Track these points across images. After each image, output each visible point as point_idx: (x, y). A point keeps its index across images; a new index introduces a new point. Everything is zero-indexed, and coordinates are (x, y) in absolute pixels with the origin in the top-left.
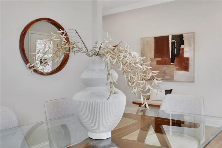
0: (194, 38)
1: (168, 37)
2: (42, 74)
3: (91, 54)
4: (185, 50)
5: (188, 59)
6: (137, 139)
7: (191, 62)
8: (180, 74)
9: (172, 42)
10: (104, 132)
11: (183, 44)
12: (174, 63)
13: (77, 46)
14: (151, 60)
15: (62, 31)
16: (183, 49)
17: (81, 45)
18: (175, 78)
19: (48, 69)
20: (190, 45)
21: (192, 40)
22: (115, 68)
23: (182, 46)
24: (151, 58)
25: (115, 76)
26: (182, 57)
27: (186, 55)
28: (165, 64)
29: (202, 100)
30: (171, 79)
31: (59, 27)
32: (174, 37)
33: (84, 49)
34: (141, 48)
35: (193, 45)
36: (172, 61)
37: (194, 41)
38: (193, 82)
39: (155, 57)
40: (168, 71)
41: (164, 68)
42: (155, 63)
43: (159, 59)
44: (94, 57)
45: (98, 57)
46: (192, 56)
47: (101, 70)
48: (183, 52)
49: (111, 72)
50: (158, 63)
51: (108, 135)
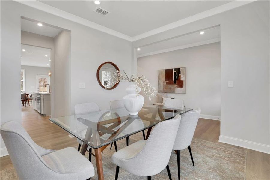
0: (186, 70)
1: (172, 69)
2: (104, 87)
3: (130, 81)
4: (181, 76)
5: (182, 81)
6: (152, 118)
7: (184, 83)
8: (178, 90)
9: (174, 72)
10: (135, 112)
11: (180, 73)
12: (175, 83)
13: (124, 77)
14: (163, 82)
15: (118, 71)
16: (180, 76)
17: (126, 77)
18: (176, 92)
19: (109, 86)
20: (183, 74)
21: (185, 71)
22: (139, 86)
23: (180, 75)
24: (163, 81)
25: (140, 89)
26: (180, 80)
27: (182, 79)
28: (171, 84)
29: (183, 101)
30: (174, 92)
31: (117, 69)
32: (175, 69)
33: (127, 79)
34: (158, 75)
35: (185, 74)
36: (175, 82)
37: (186, 72)
38: (185, 93)
39: (166, 80)
40: (172, 88)
41: (170, 86)
42: (166, 83)
43: (168, 81)
44: (131, 82)
45: (133, 82)
46: (185, 80)
47: (134, 87)
48: (180, 78)
49: (137, 88)
50: (167, 83)
51: (137, 113)
